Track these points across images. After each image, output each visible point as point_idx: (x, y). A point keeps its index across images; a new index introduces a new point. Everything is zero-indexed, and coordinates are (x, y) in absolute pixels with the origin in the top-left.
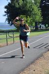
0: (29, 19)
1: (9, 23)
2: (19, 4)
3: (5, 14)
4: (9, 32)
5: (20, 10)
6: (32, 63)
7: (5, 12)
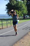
0: (20, 12)
1: (8, 15)
2: (14, 3)
3: (6, 9)
4: (8, 20)
5: (14, 7)
6: (22, 38)
7: (6, 8)
